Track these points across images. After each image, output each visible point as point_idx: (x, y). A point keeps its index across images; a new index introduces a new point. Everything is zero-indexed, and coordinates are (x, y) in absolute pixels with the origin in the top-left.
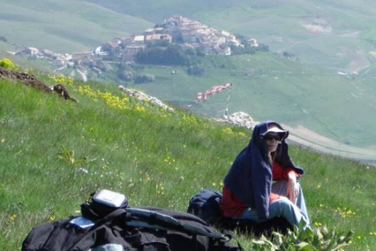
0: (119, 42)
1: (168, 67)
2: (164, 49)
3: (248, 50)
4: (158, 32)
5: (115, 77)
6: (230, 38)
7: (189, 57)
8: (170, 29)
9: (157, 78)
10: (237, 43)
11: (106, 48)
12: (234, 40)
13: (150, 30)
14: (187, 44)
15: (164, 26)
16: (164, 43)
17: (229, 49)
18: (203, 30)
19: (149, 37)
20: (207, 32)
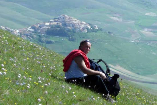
0: (39, 25)
1: (60, 37)
2: (59, 29)
3: (94, 30)
4: (55, 21)
5: (37, 40)
6: (86, 25)
7: (69, 33)
8: (61, 20)
9: (55, 42)
11: (33, 28)
12: (88, 26)
13: (52, 20)
14: (68, 27)
15: (58, 19)
16: (58, 26)
17: (86, 30)
18: (75, 21)
19: (52, 23)
20: (76, 22)
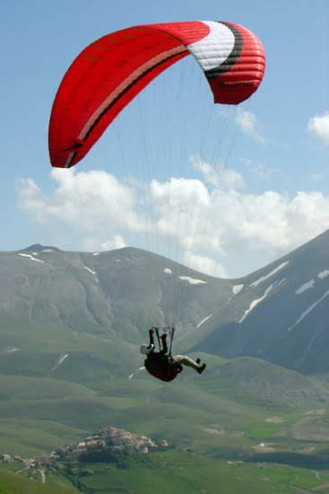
0: (68, 447)
1: (104, 464)
2: (100, 450)
3: (161, 449)
4: (95, 439)
5: (65, 473)
6: (147, 440)
7: (118, 456)
8: (103, 436)
9: (96, 472)
10: (153, 444)
11: (58, 452)
12: (150, 442)
13: (89, 438)
14: (116, 447)
15: (100, 434)
16: (100, 447)
17: (147, 449)
18: (127, 436)
19: (89, 443)
20: (129, 438)
